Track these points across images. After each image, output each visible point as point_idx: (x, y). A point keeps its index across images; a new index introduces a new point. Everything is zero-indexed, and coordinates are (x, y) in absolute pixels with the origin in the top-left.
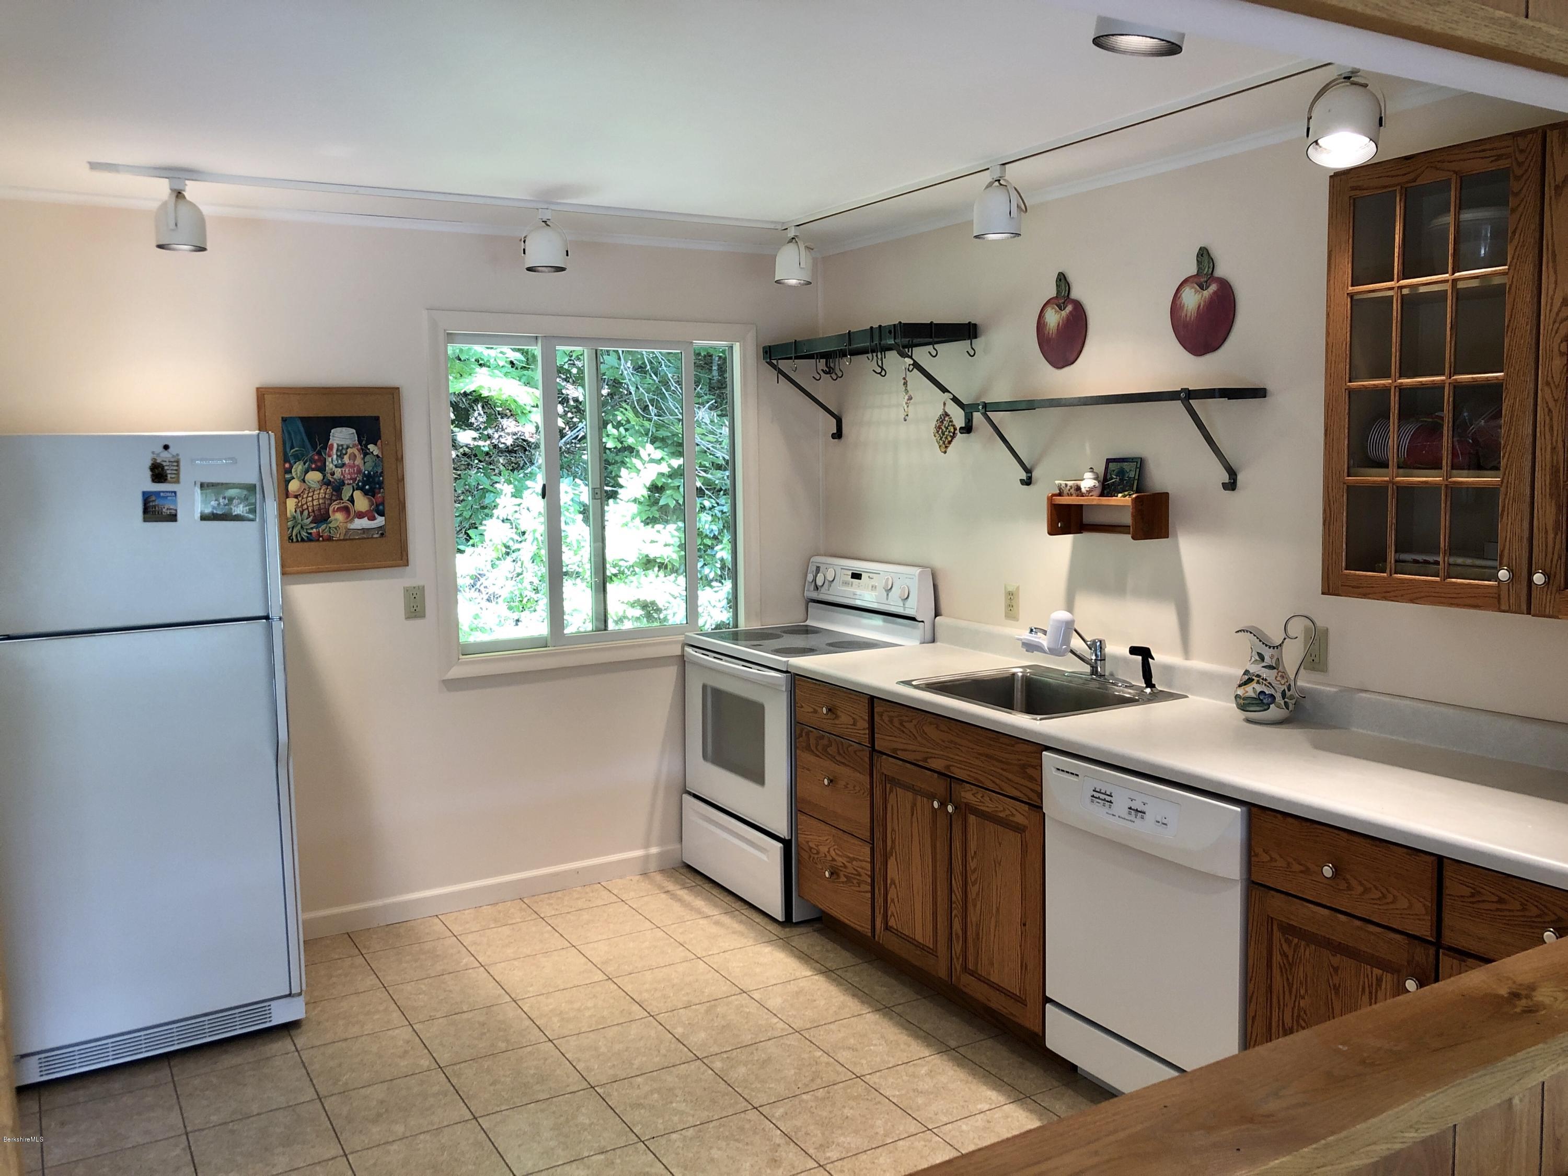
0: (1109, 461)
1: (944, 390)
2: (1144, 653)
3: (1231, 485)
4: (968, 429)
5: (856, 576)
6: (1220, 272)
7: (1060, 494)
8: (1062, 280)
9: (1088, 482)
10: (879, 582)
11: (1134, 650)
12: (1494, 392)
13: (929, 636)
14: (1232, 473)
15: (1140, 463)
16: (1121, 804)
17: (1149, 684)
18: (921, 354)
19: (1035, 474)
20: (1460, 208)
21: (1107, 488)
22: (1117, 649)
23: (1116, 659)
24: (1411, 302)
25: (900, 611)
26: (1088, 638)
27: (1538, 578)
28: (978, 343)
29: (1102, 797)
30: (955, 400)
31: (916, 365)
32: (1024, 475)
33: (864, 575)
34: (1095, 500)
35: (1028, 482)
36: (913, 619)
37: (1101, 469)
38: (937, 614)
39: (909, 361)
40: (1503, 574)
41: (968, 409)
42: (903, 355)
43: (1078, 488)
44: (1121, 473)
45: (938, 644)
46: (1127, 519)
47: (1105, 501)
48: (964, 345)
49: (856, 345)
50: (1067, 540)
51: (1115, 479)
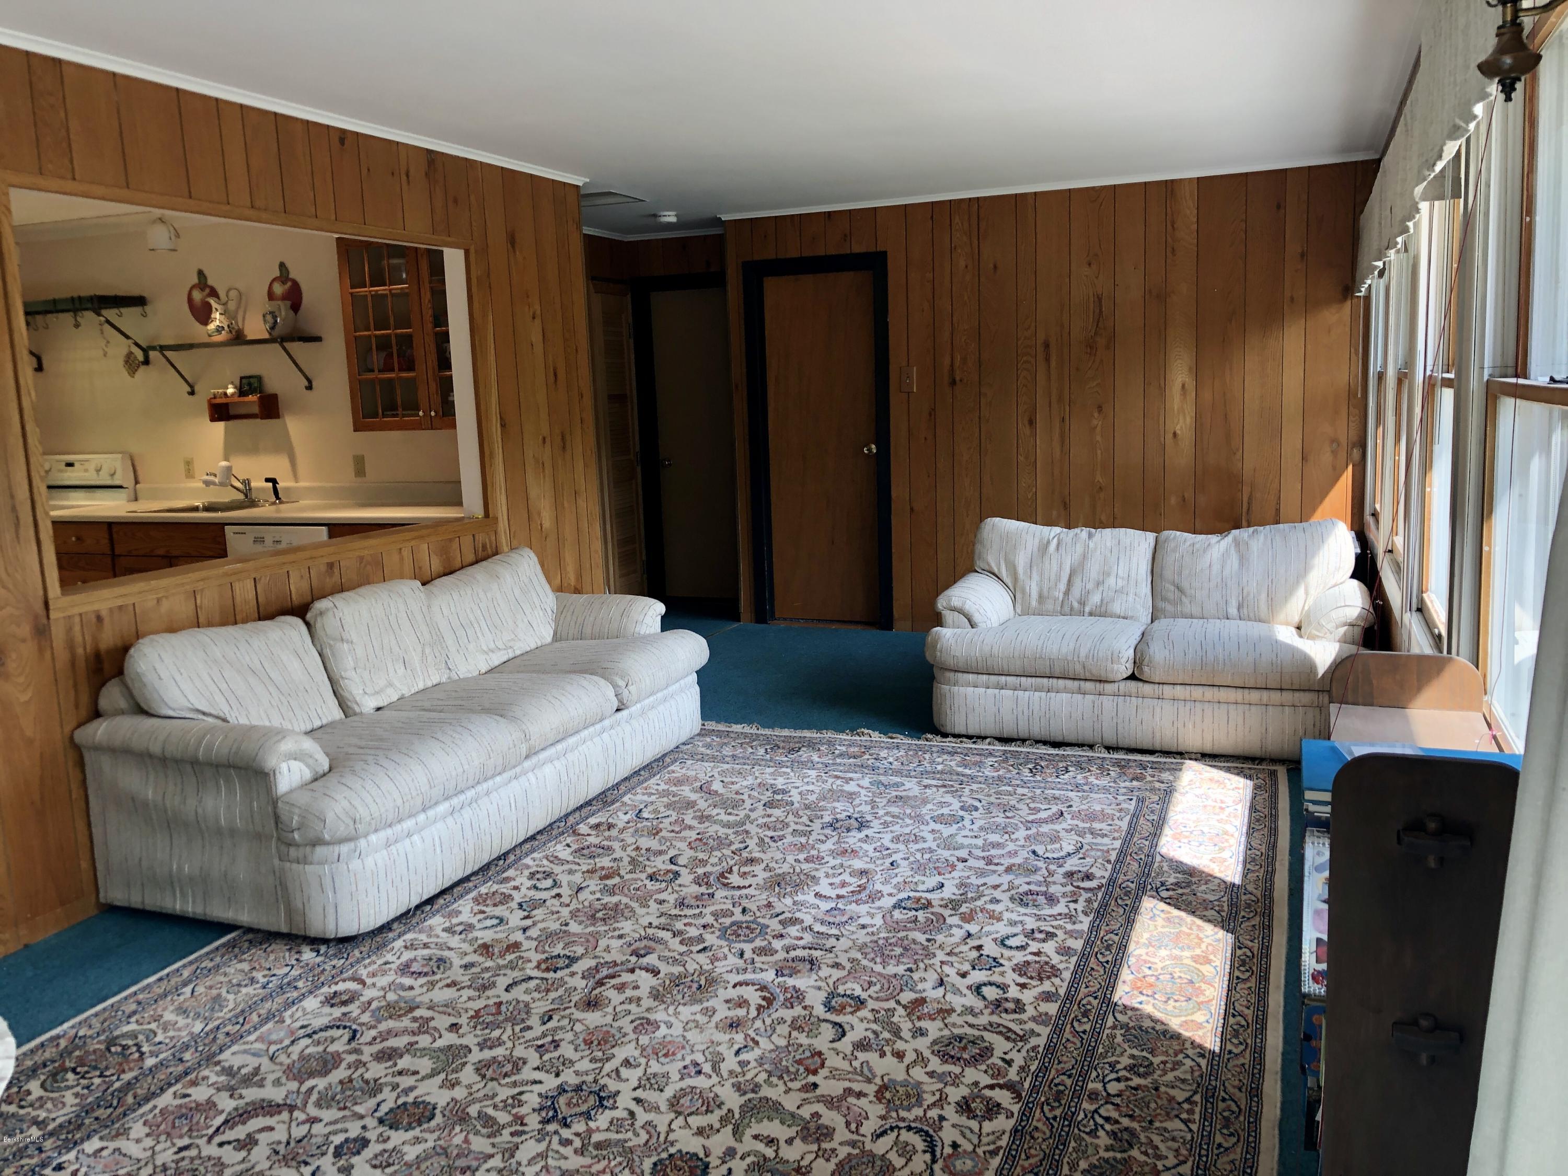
0: (242, 378)
1: (127, 337)
2: (273, 481)
3: (310, 387)
4: (146, 362)
5: (70, 465)
6: (291, 276)
7: (215, 398)
8: (201, 273)
9: (231, 390)
10: (92, 467)
11: (267, 480)
12: (409, 337)
13: (133, 497)
14: (310, 381)
15: (259, 378)
16: (269, 540)
17: (277, 497)
18: (110, 314)
19: (196, 388)
20: (389, 258)
21: (242, 392)
22: (258, 483)
23: (258, 489)
24: (377, 297)
25: (109, 482)
26: (241, 478)
27: (433, 414)
28: (148, 308)
29: (259, 540)
30: (137, 344)
31: (108, 322)
32: (189, 389)
33: (76, 464)
34: (236, 399)
35: (192, 393)
36: (121, 487)
37: (237, 382)
38: (137, 482)
39: (102, 319)
40: (421, 413)
41: (145, 351)
42: (99, 314)
43: (225, 394)
44: (250, 384)
45: (140, 501)
46: (256, 410)
47: (242, 399)
48: (137, 310)
49: (60, 307)
50: (221, 425)
51: (246, 388)
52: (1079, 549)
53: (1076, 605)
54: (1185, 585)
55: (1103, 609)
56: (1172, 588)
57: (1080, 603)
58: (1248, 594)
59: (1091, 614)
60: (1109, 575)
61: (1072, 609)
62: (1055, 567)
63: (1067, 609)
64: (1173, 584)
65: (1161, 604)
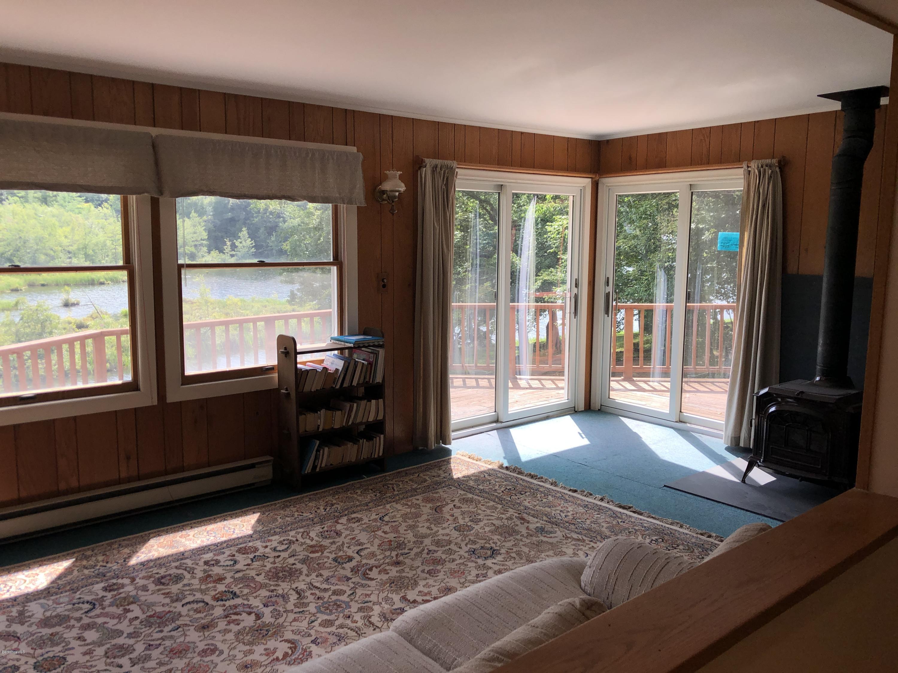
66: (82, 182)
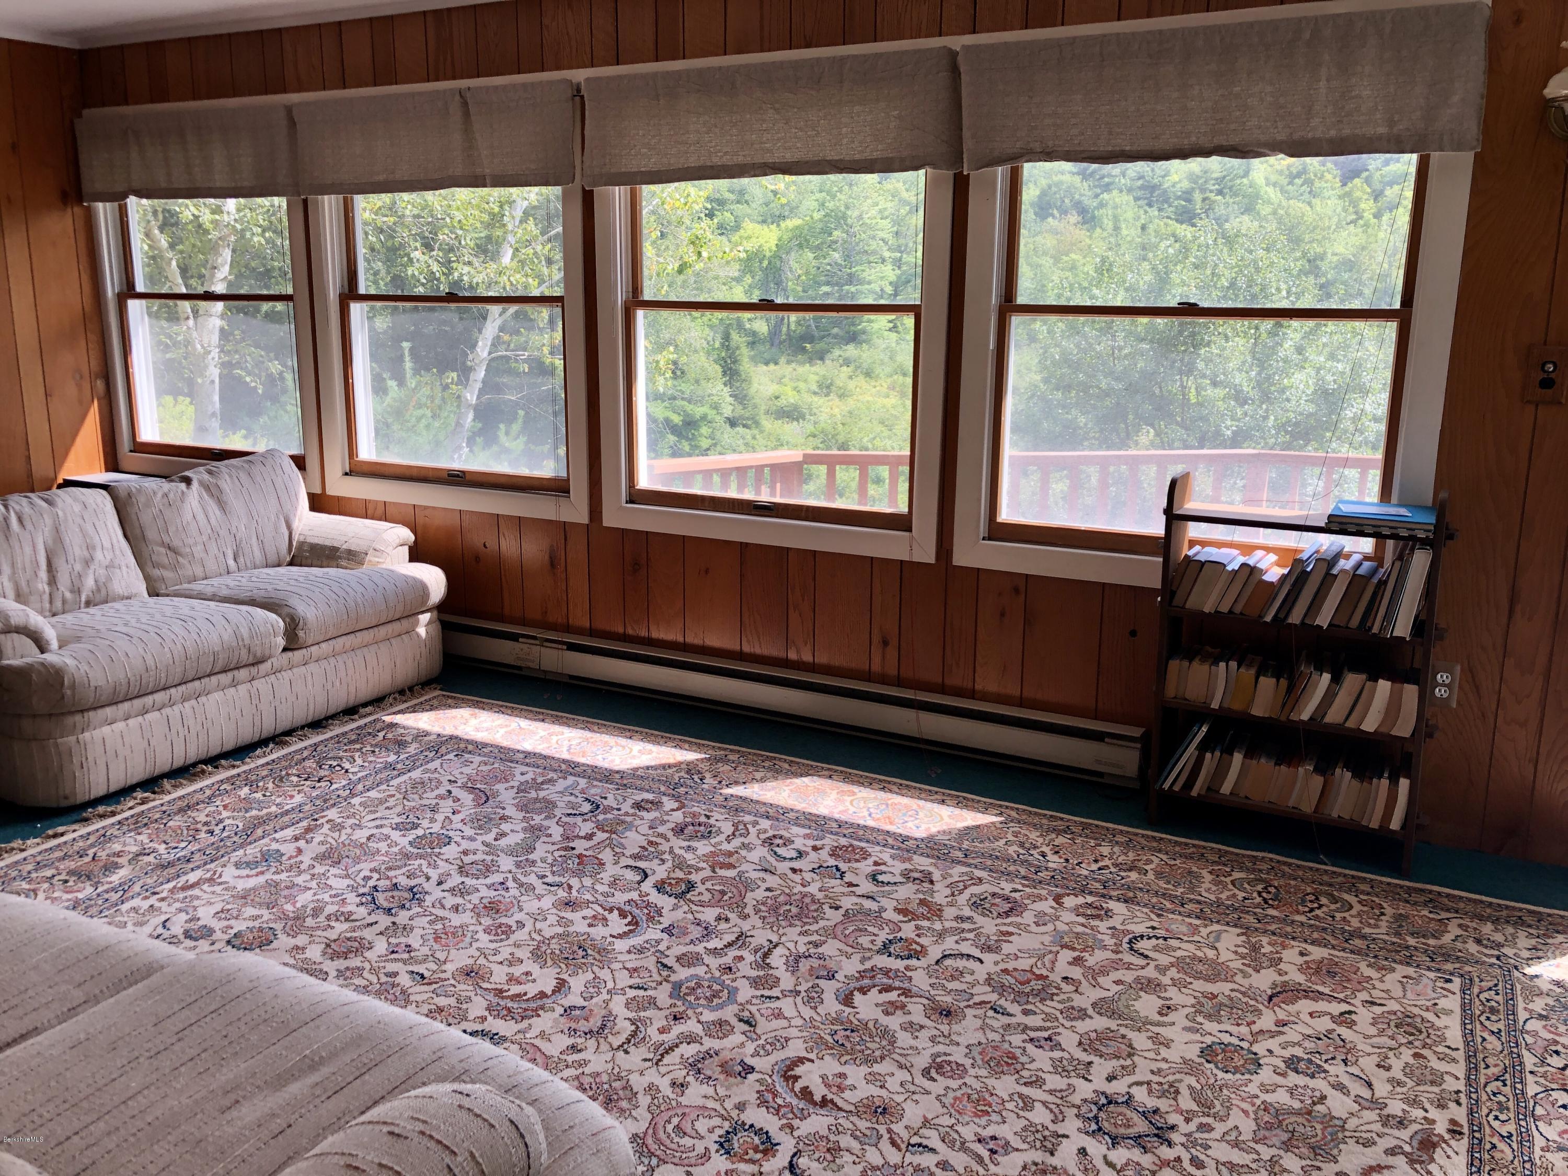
52: (48, 521)
53: (68, 595)
54: (176, 543)
55: (103, 592)
56: (163, 550)
57: (72, 591)
58: (241, 541)
59: (88, 604)
60: (94, 548)
61: (64, 602)
62: (28, 550)
63: (58, 604)
64: (163, 544)
65: (156, 572)
66: (832, 155)
